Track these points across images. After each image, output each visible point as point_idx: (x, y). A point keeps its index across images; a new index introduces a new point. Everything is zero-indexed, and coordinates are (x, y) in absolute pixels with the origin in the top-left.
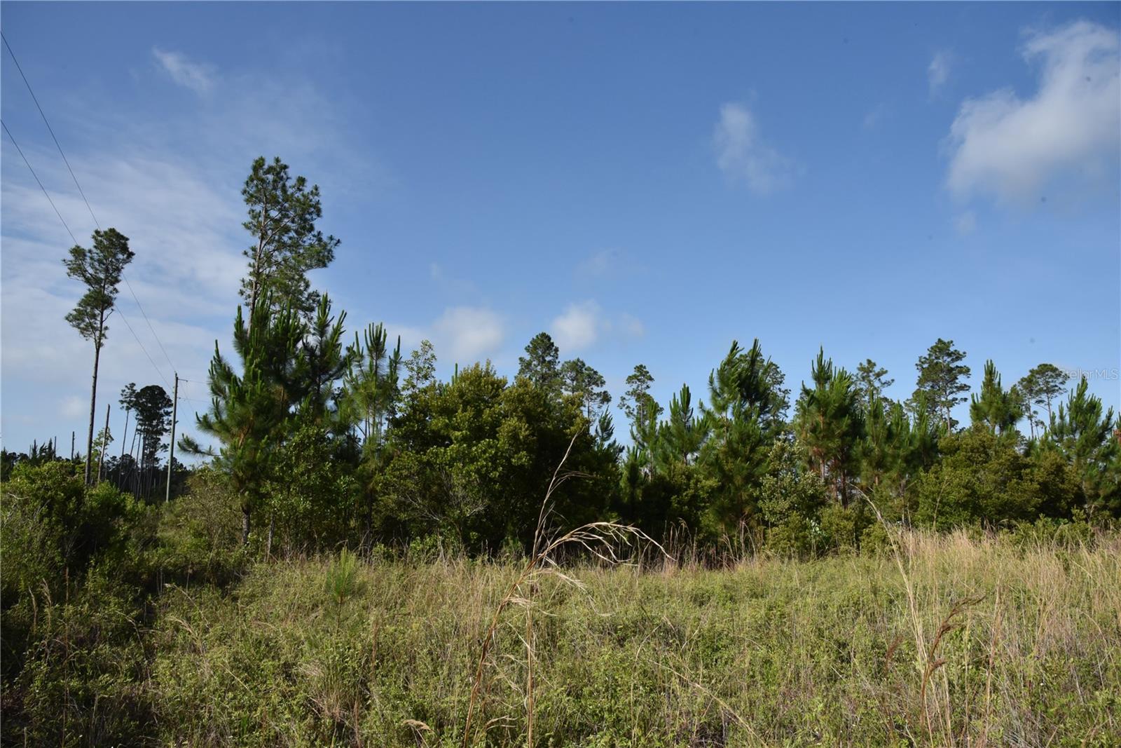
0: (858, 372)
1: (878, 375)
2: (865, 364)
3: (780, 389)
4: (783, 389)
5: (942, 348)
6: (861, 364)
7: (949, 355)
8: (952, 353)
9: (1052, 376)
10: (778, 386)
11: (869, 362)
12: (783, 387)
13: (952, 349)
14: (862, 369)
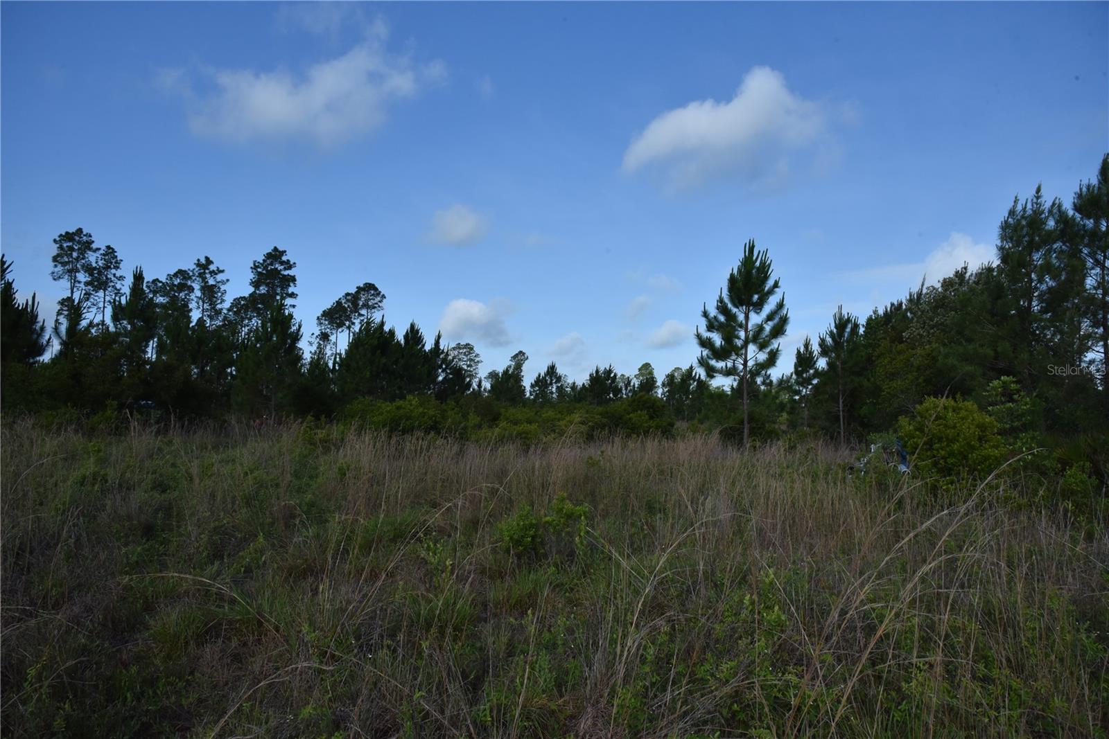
0: (195, 266)
1: (213, 273)
2: (203, 261)
3: (114, 275)
4: (118, 275)
5: (276, 255)
6: (198, 260)
7: (282, 263)
8: (284, 262)
9: (373, 295)
10: (113, 271)
11: (207, 258)
12: (118, 273)
13: (284, 258)
14: (199, 264)
